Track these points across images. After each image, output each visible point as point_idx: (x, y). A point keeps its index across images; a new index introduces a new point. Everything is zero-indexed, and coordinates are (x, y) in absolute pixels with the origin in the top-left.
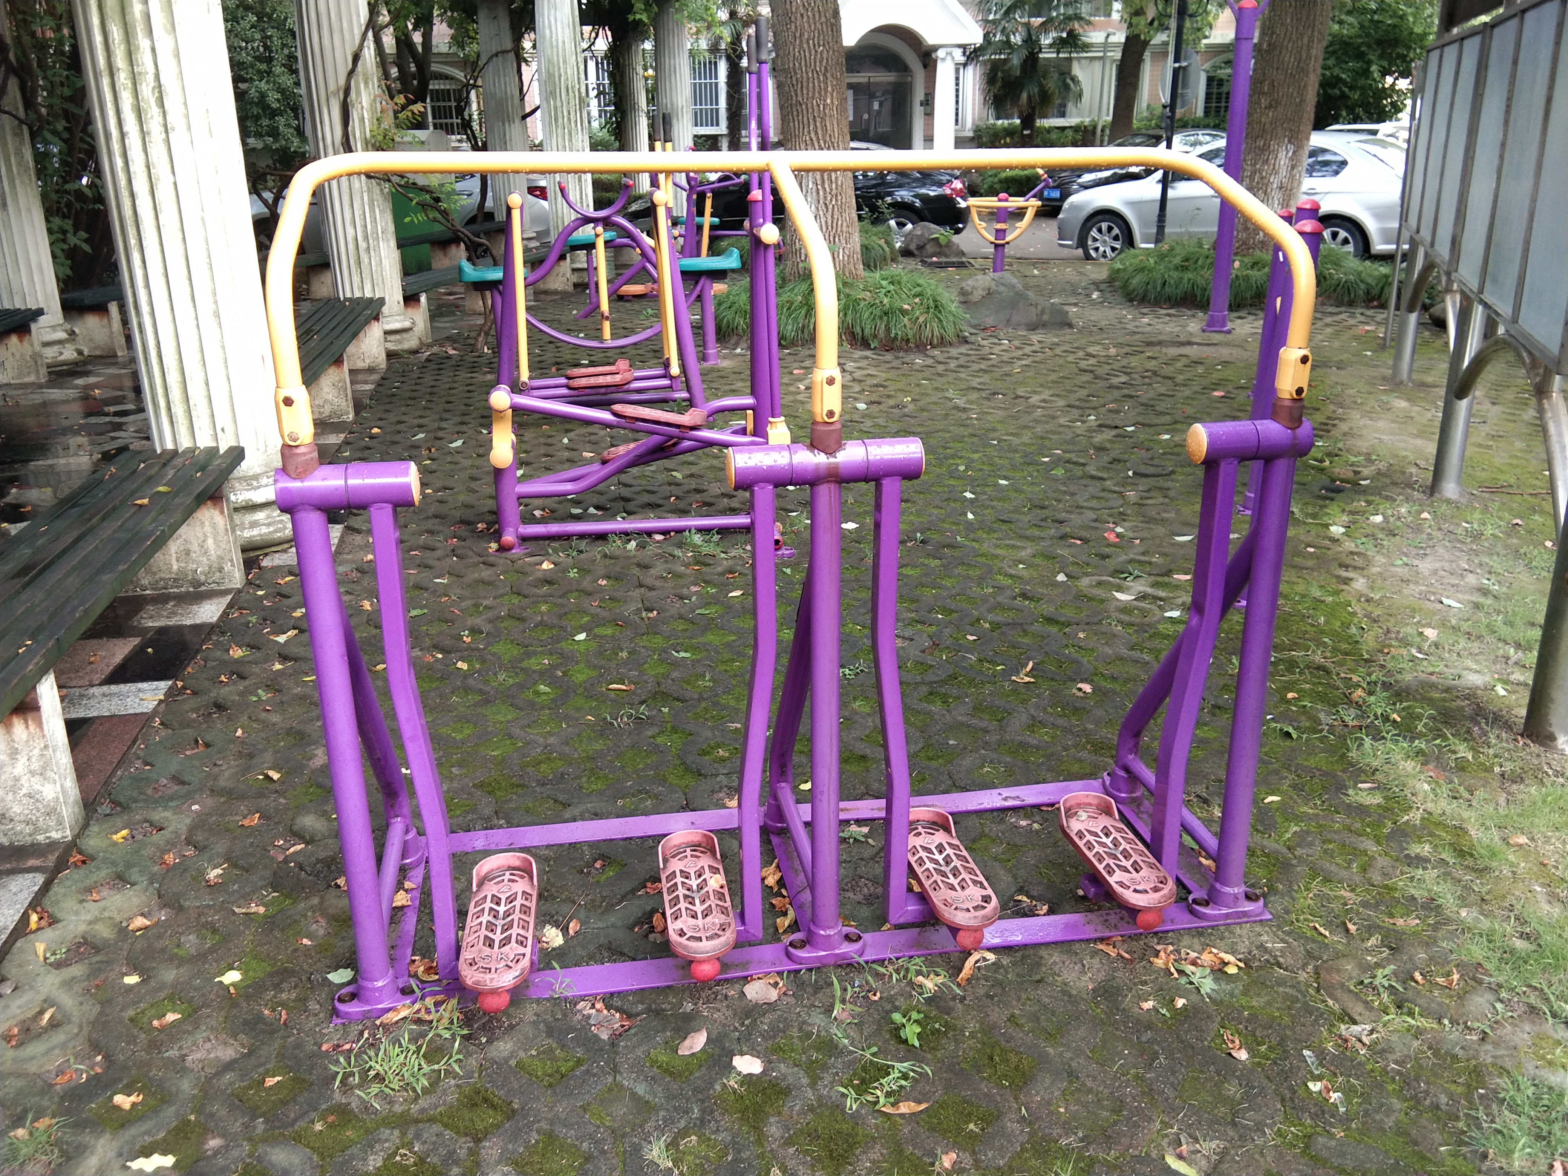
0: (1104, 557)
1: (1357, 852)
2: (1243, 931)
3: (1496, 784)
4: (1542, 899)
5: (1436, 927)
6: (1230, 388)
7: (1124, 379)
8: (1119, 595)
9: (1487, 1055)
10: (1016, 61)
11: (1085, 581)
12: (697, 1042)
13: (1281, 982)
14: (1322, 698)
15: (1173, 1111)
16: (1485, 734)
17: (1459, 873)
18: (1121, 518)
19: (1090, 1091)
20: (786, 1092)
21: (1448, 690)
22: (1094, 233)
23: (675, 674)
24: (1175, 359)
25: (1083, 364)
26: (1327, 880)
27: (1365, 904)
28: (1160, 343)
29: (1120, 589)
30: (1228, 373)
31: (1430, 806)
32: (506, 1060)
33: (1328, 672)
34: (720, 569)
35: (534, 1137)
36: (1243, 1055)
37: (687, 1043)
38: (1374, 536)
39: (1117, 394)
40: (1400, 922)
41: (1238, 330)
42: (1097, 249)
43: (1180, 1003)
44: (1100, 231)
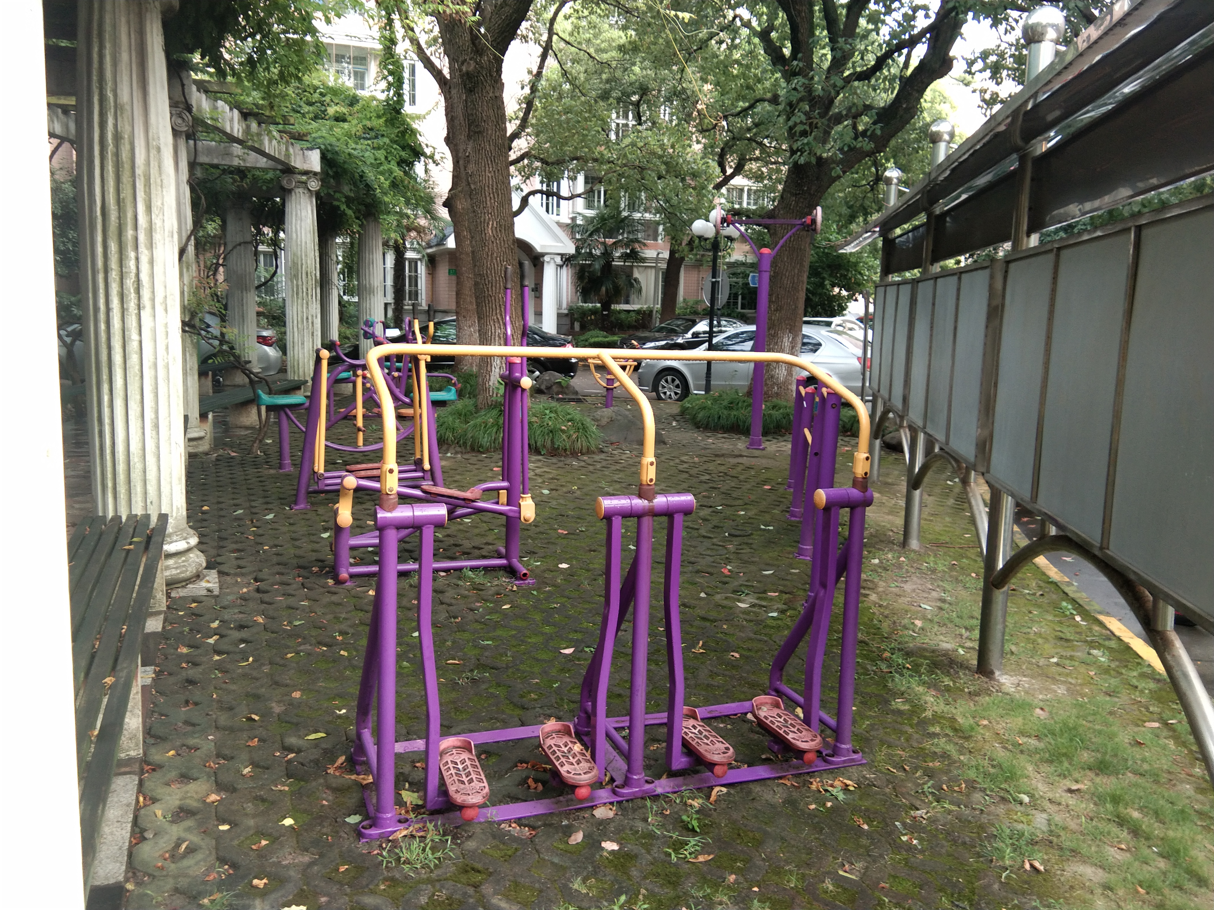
0: (725, 583)
1: (902, 733)
2: (853, 770)
3: (967, 697)
4: (1000, 749)
5: (949, 765)
6: (773, 484)
7: (708, 477)
8: (740, 604)
9: (984, 819)
10: (597, 266)
11: (718, 597)
12: (578, 837)
13: (877, 793)
14: (866, 657)
15: (837, 852)
16: (957, 673)
17: (956, 740)
18: (728, 561)
19: (793, 846)
20: (636, 856)
21: (933, 651)
22: (663, 382)
23: (486, 654)
24: (735, 466)
25: (681, 467)
26: (889, 746)
27: (911, 757)
28: (723, 455)
29: (739, 601)
30: (769, 475)
31: (935, 708)
32: (476, 850)
33: (867, 644)
34: (490, 592)
35: (507, 884)
36: (866, 827)
37: (573, 838)
38: (876, 571)
39: (706, 486)
40: (931, 764)
41: (769, 449)
42: (665, 393)
43: (829, 804)
44: (667, 381)
